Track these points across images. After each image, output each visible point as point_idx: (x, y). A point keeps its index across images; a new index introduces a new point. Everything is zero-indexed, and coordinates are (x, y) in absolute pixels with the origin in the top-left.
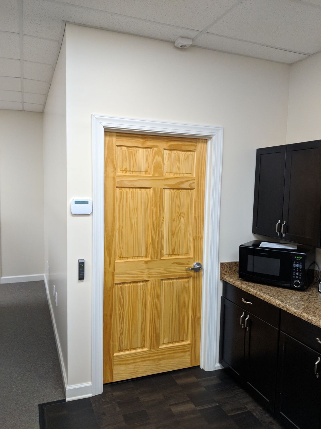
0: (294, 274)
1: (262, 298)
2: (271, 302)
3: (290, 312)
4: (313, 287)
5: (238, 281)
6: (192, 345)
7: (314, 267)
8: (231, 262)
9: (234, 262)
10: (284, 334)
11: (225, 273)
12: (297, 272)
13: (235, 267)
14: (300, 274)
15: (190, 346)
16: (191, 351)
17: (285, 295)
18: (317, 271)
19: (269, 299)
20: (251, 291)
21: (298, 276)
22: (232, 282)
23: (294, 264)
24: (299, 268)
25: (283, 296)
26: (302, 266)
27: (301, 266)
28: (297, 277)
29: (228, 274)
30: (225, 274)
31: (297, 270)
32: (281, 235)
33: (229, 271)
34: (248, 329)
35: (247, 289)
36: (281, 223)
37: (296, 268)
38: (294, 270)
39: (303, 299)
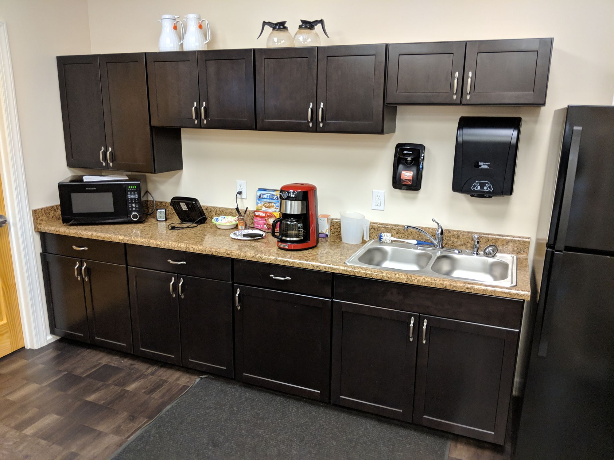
0: (130, 206)
1: (100, 239)
2: (113, 239)
3: (137, 244)
4: (150, 218)
5: (62, 227)
6: (9, 324)
7: (147, 197)
8: (47, 208)
9: (50, 207)
10: (133, 268)
11: (40, 222)
12: (133, 203)
13: (52, 212)
14: (137, 205)
15: (7, 326)
16: (9, 332)
17: (125, 230)
18: (151, 201)
19: (109, 237)
20: (84, 234)
21: (136, 208)
22: (55, 230)
23: (129, 195)
24: (135, 199)
25: (123, 231)
26: (138, 196)
27: (136, 196)
28: (134, 209)
29: (45, 222)
30: (40, 224)
31: (133, 201)
32: (107, 164)
33: (46, 219)
34: (87, 279)
35: (79, 233)
36: (105, 151)
37: (131, 199)
38: (130, 201)
39: (145, 229)
